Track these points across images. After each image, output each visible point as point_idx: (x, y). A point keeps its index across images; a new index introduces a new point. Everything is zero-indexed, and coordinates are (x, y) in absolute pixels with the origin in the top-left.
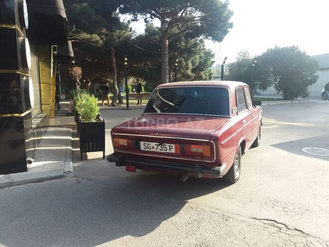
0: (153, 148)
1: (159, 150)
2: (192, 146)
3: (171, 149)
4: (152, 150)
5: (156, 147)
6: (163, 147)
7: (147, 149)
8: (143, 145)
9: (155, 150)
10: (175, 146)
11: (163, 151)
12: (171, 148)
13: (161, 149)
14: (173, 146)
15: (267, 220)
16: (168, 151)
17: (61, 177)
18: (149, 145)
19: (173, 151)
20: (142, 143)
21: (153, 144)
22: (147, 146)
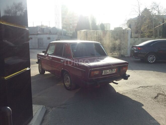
4: (107, 73)
7: (105, 74)
9: (108, 73)
10: (116, 70)
11: (111, 73)
18: (106, 72)
21: (108, 71)
22: (105, 72)
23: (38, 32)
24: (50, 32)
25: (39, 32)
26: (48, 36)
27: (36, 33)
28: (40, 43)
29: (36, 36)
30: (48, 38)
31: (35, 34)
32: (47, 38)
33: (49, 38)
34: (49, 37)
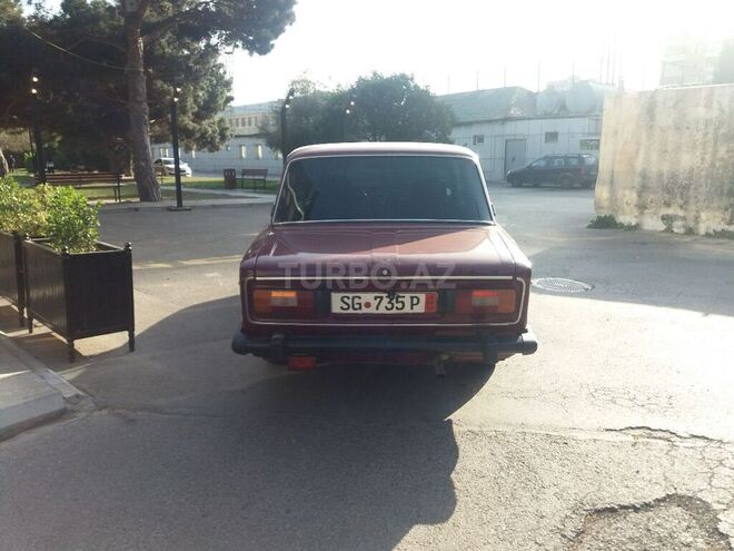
0: (368, 305)
1: (382, 310)
2: (475, 293)
3: (414, 304)
4: (365, 310)
5: (374, 303)
6: (394, 301)
7: (351, 311)
8: (337, 303)
9: (372, 310)
10: (427, 298)
11: (394, 311)
12: (415, 302)
13: (389, 306)
14: (422, 297)
15: (632, 428)
16: (407, 309)
17: (60, 415)
18: (357, 300)
19: (420, 309)
20: (336, 298)
21: (368, 297)
22: (350, 302)
23: (509, 108)
24: (563, 107)
25: (514, 112)
26: (549, 125)
27: (502, 117)
28: (514, 159)
29: (498, 129)
30: (547, 134)
31: (496, 121)
32: (544, 137)
33: (552, 137)
34: (552, 131)
